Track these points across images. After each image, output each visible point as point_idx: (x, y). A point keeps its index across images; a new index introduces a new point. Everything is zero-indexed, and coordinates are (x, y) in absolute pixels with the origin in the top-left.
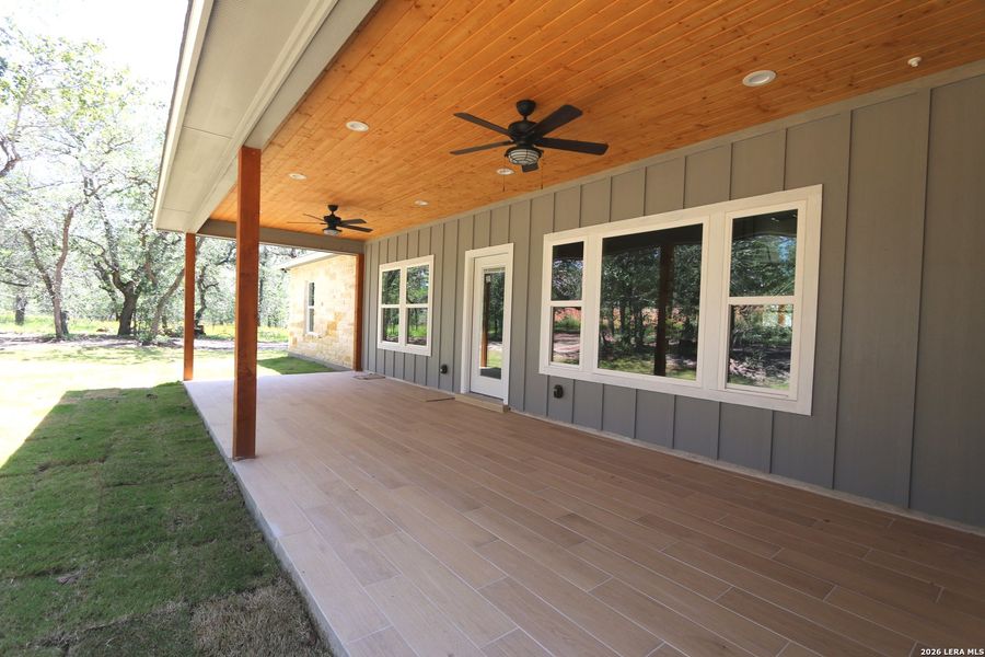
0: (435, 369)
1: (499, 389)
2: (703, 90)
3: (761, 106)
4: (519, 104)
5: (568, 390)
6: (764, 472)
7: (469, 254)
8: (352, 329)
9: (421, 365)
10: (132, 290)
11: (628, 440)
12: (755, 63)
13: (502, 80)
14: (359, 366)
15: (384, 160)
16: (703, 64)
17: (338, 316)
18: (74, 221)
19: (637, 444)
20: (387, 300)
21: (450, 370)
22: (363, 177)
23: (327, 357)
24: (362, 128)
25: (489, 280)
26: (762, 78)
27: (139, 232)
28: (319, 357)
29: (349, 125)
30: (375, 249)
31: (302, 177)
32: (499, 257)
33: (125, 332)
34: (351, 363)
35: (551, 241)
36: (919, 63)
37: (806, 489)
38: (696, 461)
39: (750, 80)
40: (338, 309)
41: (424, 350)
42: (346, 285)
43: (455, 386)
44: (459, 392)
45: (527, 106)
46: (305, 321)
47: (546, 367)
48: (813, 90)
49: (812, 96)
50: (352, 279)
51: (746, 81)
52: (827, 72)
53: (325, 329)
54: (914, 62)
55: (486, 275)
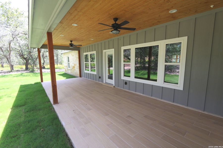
0: (98, 77)
1: (112, 82)
2: (159, 14)
3: (173, 17)
4: (114, 19)
5: (128, 83)
6: (172, 102)
7: (104, 51)
8: (78, 68)
9: (94, 77)
10: (27, 59)
11: (142, 94)
12: (172, 8)
13: (109, 14)
14: (80, 76)
15: (82, 32)
16: (159, 9)
17: (75, 65)
18: (11, 44)
19: (144, 95)
20: (86, 61)
21: (101, 77)
22: (78, 35)
23: (73, 74)
24: (76, 25)
25: (109, 57)
26: (174, 11)
27: (27, 46)
28: (71, 74)
29: (73, 25)
30: (82, 49)
31: (63, 36)
32: (111, 52)
33: (27, 69)
34: (79, 75)
35: (123, 48)
36: (213, 7)
37: (181, 106)
38: (157, 99)
39: (171, 12)
40: (75, 63)
41: (95, 73)
42: (76, 58)
43: (102, 81)
44: (103, 83)
45: (116, 19)
46: (68, 65)
47: (123, 78)
48: (186, 13)
49: (186, 14)
50: (77, 56)
51: (170, 12)
52: (190, 9)
53: (72, 68)
54: (212, 6)
55: (108, 56)
